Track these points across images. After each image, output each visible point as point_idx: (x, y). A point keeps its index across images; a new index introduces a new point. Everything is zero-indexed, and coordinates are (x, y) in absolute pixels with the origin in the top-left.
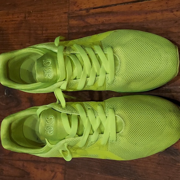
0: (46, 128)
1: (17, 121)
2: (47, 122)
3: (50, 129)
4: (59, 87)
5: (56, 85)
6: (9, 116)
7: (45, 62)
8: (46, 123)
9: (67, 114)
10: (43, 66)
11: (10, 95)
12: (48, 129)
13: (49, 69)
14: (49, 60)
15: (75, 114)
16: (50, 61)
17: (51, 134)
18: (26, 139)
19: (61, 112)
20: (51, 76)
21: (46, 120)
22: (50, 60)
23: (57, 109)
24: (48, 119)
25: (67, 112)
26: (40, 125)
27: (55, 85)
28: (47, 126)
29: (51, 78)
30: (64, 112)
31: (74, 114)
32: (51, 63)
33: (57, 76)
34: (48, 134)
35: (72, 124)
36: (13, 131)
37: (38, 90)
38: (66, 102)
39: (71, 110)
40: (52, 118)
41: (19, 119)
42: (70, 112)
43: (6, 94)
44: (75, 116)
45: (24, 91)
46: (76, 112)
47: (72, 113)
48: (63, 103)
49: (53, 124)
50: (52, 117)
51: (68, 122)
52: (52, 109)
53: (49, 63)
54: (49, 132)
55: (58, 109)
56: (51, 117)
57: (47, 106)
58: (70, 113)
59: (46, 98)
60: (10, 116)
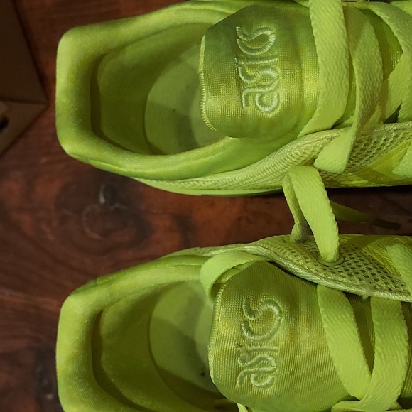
0: (243, 361)
1: (123, 305)
2: (249, 330)
3: (264, 365)
4: (310, 162)
5: (295, 150)
6: (91, 283)
7: (245, 35)
8: (244, 337)
9: (348, 294)
10: (236, 53)
11: (117, 205)
12: (251, 366)
13: (267, 67)
14: (266, 29)
15: (388, 295)
16: (268, 33)
17: (267, 386)
18: (160, 370)
19: (315, 285)
20: (275, 104)
21: (246, 322)
22: (272, 26)
23: (298, 265)
24: (251, 313)
25: (347, 284)
26: (213, 342)
27: (288, 148)
28: (249, 352)
29: (271, 115)
30: (333, 285)
31: (382, 294)
32: (273, 38)
33: (303, 103)
34: (249, 386)
35: (377, 349)
36: (107, 342)
37: (208, 178)
38: (340, 233)
39: (368, 273)
40: (270, 311)
41: (131, 297)
42: (363, 286)
43: (102, 200)
44: (387, 305)
45: (153, 184)
46: (391, 285)
47: (375, 288)
48: (328, 238)
49: (276, 343)
50: (274, 307)
51: (357, 337)
52: (273, 262)
53: (264, 39)
54: (256, 379)
55: (301, 266)
56: (265, 307)
57: (248, 248)
58: (364, 292)
59: (239, 219)
60: (96, 286)
